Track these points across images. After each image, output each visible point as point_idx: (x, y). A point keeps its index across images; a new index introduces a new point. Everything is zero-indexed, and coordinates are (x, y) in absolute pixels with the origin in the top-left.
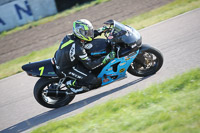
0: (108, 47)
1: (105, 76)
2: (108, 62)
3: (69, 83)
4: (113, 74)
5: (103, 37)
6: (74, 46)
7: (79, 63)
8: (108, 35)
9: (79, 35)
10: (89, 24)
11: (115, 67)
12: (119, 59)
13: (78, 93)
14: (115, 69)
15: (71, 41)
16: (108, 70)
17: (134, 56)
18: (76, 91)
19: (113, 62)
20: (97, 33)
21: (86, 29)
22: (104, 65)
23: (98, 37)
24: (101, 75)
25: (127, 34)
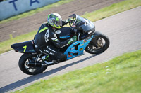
0: (71, 33)
1: (69, 53)
3: (44, 57)
4: (75, 51)
5: (68, 26)
6: (48, 31)
7: (51, 43)
8: (72, 24)
10: (59, 17)
12: (79, 42)
13: (50, 65)
14: (76, 48)
15: (46, 28)
16: (71, 49)
17: (89, 40)
18: (48, 63)
19: (75, 44)
20: (64, 23)
21: (57, 20)
23: (65, 26)
24: (66, 52)
25: (85, 24)
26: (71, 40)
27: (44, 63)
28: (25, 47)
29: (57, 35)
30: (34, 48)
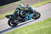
0: (27, 11)
1: (26, 19)
2: (27, 15)
5: (26, 9)
8: (27, 8)
11: (29, 17)
12: (30, 15)
13: (19, 23)
15: (18, 10)
16: (27, 17)
17: (33, 14)
19: (28, 15)
26: (27, 14)
28: (10, 17)
29: (22, 12)
30: (14, 17)
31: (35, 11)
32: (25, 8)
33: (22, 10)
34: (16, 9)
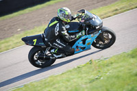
0: (80, 27)
1: (77, 47)
2: (80, 37)
3: (53, 51)
4: (83, 46)
5: (76, 21)
6: (58, 25)
8: (80, 19)
9: (61, 18)
11: (84, 41)
12: (87, 36)
16: (80, 43)
19: (83, 38)
22: (78, 39)
23: (74, 21)
24: (74, 46)
25: (93, 19)
27: (53, 56)
28: (35, 40)
29: (66, 29)
30: (44, 41)
31: (101, 25)
32: (75, 19)
33: (66, 23)
34: (52, 21)
